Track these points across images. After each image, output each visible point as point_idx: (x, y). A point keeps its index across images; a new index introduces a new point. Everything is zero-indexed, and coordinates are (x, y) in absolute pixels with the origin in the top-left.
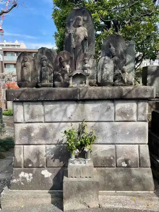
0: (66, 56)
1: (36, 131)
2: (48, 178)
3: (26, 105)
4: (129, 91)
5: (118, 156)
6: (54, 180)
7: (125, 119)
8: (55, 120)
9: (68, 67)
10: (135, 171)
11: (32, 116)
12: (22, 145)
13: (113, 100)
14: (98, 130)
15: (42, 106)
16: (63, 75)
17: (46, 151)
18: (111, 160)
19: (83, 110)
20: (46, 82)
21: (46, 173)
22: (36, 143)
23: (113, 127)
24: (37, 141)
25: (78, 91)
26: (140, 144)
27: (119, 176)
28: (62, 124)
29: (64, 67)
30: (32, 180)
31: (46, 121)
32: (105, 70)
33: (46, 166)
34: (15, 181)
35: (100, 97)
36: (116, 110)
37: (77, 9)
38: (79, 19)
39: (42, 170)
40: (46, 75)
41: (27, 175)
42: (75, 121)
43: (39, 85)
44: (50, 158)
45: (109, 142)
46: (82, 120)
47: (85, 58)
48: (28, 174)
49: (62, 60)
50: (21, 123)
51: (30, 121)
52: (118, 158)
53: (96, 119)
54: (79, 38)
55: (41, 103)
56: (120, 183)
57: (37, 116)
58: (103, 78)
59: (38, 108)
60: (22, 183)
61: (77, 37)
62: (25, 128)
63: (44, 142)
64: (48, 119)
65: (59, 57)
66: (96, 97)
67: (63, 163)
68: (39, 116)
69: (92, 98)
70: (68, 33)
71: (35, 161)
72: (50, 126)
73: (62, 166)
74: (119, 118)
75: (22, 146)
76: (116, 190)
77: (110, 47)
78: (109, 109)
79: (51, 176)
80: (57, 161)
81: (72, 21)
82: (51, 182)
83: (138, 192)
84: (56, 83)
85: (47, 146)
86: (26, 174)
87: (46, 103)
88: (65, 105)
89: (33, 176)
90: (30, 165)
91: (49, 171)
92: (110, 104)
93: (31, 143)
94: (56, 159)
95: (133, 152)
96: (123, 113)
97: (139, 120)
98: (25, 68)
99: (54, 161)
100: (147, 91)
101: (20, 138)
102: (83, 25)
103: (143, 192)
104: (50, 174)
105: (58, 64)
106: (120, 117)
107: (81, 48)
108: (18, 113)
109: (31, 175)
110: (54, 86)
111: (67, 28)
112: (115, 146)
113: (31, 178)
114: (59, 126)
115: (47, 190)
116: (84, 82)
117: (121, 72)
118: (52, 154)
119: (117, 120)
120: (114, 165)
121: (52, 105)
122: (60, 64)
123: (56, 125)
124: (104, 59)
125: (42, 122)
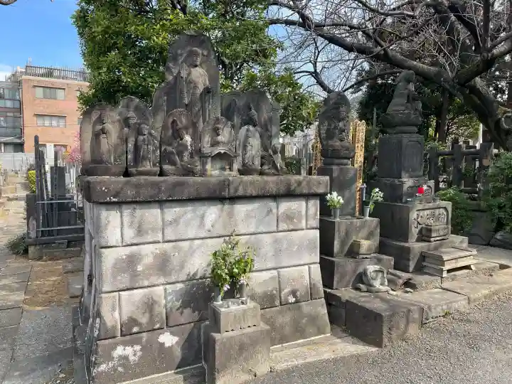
0: (184, 120)
1: (148, 260)
2: (170, 348)
3: (127, 211)
4: (299, 183)
5: (282, 287)
6: (183, 349)
7: (291, 227)
8: (183, 238)
9: (188, 139)
10: (306, 307)
11: (140, 231)
12: (116, 291)
13: (276, 197)
14: (255, 248)
15: (159, 210)
16: (180, 154)
17: (165, 298)
18: (274, 294)
19: (231, 215)
20: (148, 166)
21: (168, 339)
22: (146, 283)
23: (276, 241)
24: (148, 279)
25: (226, 183)
26: (310, 264)
27: (285, 319)
28: (197, 242)
29: (182, 139)
30: (141, 358)
31: (166, 239)
32: (249, 148)
33: (167, 325)
34: (103, 367)
35: (260, 193)
36: (280, 213)
37: (191, 36)
38: (196, 54)
39: (159, 336)
40: (148, 152)
41: (129, 351)
42: (218, 235)
43: (133, 170)
44: (174, 310)
45: (269, 266)
46: (230, 234)
47: (218, 126)
48: (132, 346)
49: (177, 125)
50: (116, 247)
51: (135, 242)
52: (283, 290)
53: (252, 230)
54: (196, 87)
55: (157, 205)
56: (287, 330)
57: (150, 232)
58: (247, 161)
59: (153, 215)
60: (120, 369)
61: (192, 85)
62: (124, 257)
63: (162, 280)
64: (170, 234)
65: (171, 120)
66: (254, 194)
67: (199, 314)
68: (154, 230)
69: (248, 195)
70: (172, 75)
71: (144, 320)
72: (174, 247)
73: (197, 319)
74: (283, 226)
75: (117, 293)
76: (282, 343)
77: (250, 109)
78: (270, 211)
79: (177, 342)
80: (187, 311)
81: (181, 55)
82: (178, 353)
83: (313, 338)
84: (166, 167)
85: (168, 286)
86: (127, 348)
87: (168, 204)
88: (201, 208)
89: (141, 350)
90: (135, 329)
91: (172, 333)
92: (272, 204)
93: (137, 285)
94: (185, 308)
95: (302, 277)
96: (289, 217)
97: (309, 227)
98: (104, 135)
99: (182, 313)
100: (320, 184)
101: (114, 277)
102: (201, 65)
103: (317, 337)
104: (176, 339)
105: (170, 132)
106: (285, 225)
107: (199, 105)
108: (110, 228)
109: (138, 348)
110: (162, 174)
111: (171, 65)
112: (278, 272)
113: (139, 354)
114: (191, 247)
115: (171, 370)
116: (228, 167)
117: (272, 153)
118: (177, 300)
119: (280, 229)
120: (277, 303)
121: (177, 209)
122: (173, 133)
123: (185, 244)
124: (248, 130)
125: (159, 242)
